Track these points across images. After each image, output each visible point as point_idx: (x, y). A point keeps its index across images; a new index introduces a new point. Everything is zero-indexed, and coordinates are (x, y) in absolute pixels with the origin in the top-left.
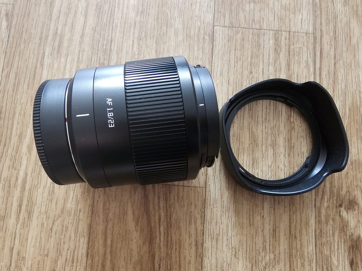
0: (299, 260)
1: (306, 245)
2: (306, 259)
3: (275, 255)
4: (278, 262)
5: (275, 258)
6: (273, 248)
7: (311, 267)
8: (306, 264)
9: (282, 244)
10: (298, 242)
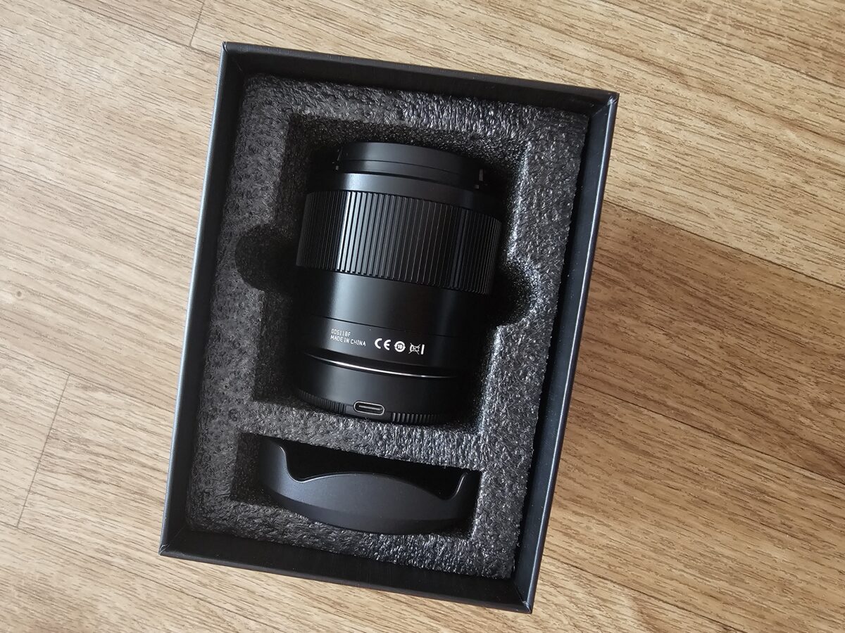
0: (607, 33)
1: (590, 13)
2: (610, 20)
3: (588, 69)
4: (600, 66)
5: (593, 71)
6: (577, 68)
7: (623, 17)
8: (616, 23)
9: (574, 52)
10: (580, 24)
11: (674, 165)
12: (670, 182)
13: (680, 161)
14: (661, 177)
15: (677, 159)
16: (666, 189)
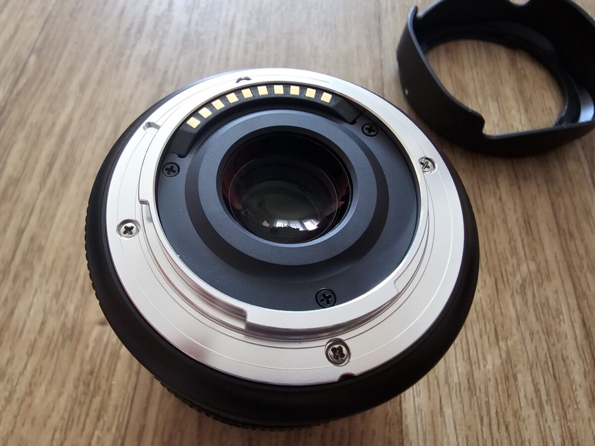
0: (589, 275)
3: (538, 265)
5: (539, 270)
6: (530, 252)
9: (546, 245)
11: (484, 413)
12: (459, 415)
13: (494, 421)
14: (459, 399)
15: (493, 414)
16: (448, 411)
